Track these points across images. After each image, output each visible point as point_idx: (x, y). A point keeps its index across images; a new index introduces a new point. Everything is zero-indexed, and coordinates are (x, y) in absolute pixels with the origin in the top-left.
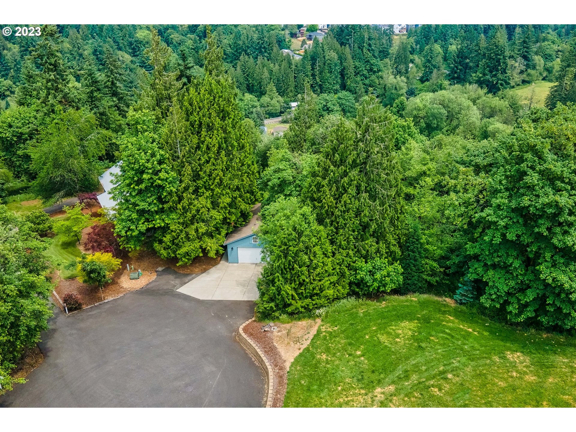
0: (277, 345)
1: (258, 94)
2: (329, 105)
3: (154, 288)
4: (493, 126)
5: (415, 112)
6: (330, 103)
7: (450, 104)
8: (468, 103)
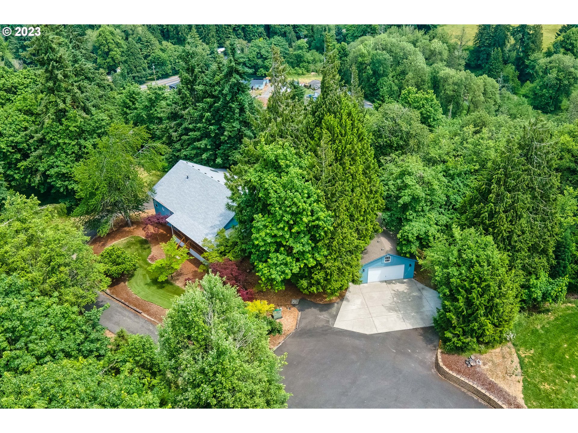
0: (493, 380)
1: (175, 40)
2: (263, 52)
3: (308, 327)
4: (443, 71)
5: (360, 59)
6: (263, 50)
7: (393, 49)
8: (410, 47)
